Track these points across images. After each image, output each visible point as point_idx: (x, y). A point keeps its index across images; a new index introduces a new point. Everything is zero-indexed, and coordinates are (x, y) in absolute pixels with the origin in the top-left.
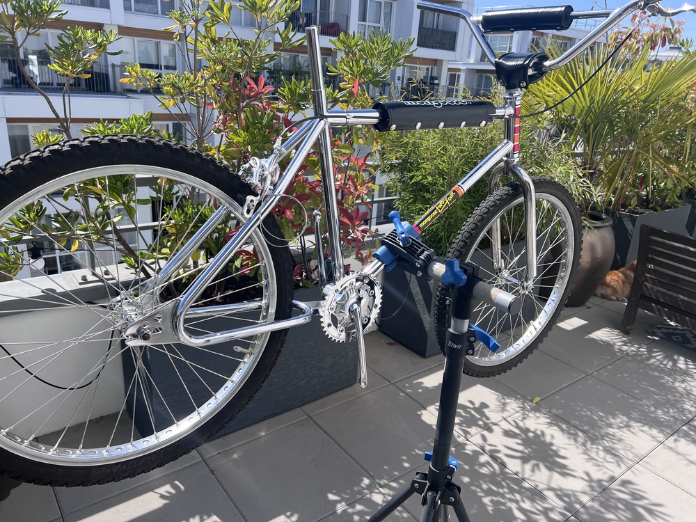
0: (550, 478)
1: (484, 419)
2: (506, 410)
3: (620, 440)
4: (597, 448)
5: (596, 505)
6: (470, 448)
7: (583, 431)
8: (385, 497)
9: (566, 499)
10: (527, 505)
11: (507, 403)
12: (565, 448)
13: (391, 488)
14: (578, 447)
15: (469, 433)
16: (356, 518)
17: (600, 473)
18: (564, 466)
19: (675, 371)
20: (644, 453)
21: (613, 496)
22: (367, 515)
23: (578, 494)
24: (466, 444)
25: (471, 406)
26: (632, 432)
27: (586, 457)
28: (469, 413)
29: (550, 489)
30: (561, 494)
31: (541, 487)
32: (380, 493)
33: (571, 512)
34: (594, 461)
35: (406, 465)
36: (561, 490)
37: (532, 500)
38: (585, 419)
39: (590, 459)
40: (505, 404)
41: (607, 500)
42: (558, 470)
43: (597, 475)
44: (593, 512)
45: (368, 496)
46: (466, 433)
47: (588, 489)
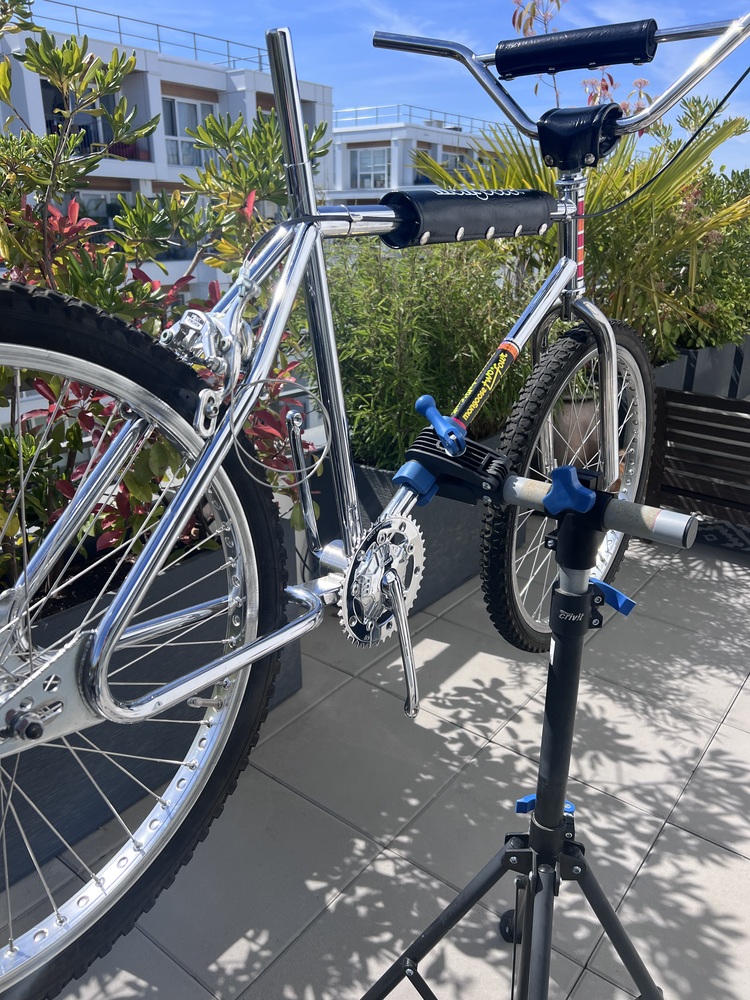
0: (619, 772)
1: (503, 703)
2: (526, 684)
3: (688, 695)
4: (663, 714)
5: (690, 797)
6: (498, 753)
7: (639, 692)
8: (396, 864)
9: (650, 799)
10: (602, 822)
11: (525, 673)
12: (624, 723)
13: (400, 846)
14: (639, 718)
15: (489, 730)
16: (362, 910)
17: (679, 748)
18: (631, 750)
19: (723, 584)
20: (725, 706)
21: (707, 778)
22: (378, 901)
23: (663, 787)
24: (489, 748)
25: (479, 687)
26: (701, 680)
27: (653, 729)
28: (480, 698)
29: (625, 789)
30: (643, 793)
31: (613, 788)
32: (387, 858)
33: (662, 817)
34: (666, 733)
35: (414, 802)
36: (638, 786)
37: (607, 812)
38: (635, 674)
39: (660, 731)
40: (521, 675)
41: (702, 786)
42: (626, 757)
43: (676, 753)
44: (690, 809)
45: (370, 868)
46: (485, 730)
47: (672, 777)
